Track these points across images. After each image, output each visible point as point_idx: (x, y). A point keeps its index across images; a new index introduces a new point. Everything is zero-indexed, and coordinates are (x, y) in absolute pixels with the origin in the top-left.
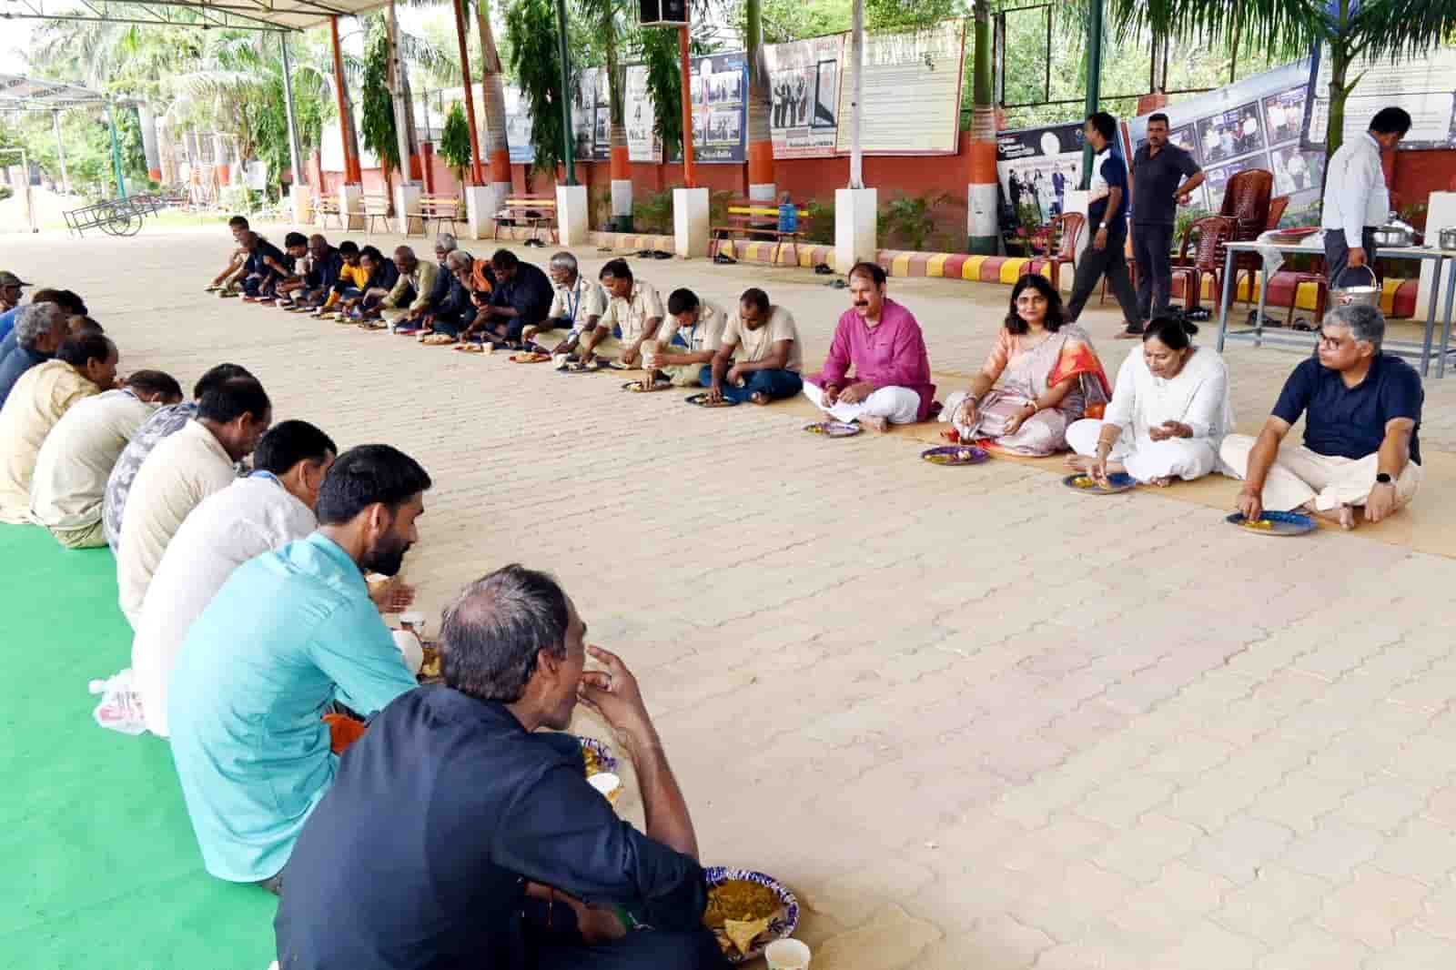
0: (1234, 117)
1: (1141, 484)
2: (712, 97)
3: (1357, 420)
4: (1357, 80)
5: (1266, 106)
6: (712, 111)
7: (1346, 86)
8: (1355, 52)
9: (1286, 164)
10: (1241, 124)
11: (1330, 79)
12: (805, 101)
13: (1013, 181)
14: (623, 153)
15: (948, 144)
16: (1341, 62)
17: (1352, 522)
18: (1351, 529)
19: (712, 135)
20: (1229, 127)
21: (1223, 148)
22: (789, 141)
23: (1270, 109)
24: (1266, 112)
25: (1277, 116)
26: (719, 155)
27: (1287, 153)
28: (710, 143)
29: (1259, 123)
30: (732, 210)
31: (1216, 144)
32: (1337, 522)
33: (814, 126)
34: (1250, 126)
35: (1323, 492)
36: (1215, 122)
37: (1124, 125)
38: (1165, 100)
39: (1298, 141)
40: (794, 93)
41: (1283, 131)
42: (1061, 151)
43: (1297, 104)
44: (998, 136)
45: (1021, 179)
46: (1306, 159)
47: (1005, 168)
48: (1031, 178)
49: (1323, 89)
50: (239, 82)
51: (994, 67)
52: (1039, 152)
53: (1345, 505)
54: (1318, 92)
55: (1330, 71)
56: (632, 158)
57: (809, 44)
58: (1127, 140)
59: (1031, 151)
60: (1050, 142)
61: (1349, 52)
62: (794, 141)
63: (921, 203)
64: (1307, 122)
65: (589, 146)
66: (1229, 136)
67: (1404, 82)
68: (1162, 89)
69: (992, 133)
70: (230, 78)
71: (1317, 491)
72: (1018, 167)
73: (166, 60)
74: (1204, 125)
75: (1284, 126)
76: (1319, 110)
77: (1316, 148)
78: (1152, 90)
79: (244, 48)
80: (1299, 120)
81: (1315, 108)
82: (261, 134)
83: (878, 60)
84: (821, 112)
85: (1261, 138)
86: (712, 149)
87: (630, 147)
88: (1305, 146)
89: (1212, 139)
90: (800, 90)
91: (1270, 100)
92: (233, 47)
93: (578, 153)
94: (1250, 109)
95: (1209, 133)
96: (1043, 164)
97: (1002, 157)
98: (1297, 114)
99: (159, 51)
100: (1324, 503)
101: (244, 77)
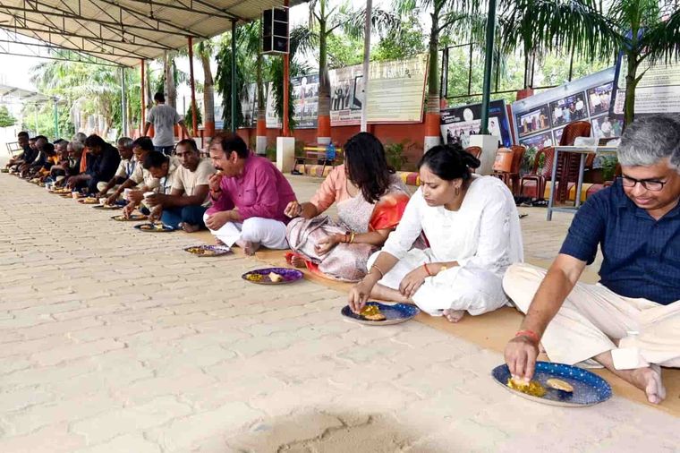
0: (570, 101)
1: (426, 315)
2: (306, 96)
3: (669, 254)
4: (643, 74)
5: (589, 93)
6: (306, 102)
7: (636, 77)
8: (642, 58)
9: (600, 126)
10: (574, 104)
11: (626, 74)
12: (348, 97)
13: (449, 136)
14: (264, 123)
15: (417, 118)
16: (633, 65)
17: (662, 393)
18: (661, 402)
19: (305, 114)
20: (568, 106)
21: (564, 117)
22: (341, 117)
23: (591, 96)
24: (589, 98)
25: (595, 100)
26: (308, 124)
27: (601, 121)
28: (304, 118)
29: (585, 103)
30: (305, 148)
31: (560, 116)
32: (641, 387)
33: (353, 109)
34: (580, 105)
35: (621, 343)
36: (560, 103)
37: (509, 106)
38: (532, 93)
39: (607, 113)
40: (344, 93)
41: (599, 108)
42: (474, 119)
43: (607, 93)
44: (441, 111)
45: (453, 135)
46: (612, 123)
47: (445, 128)
48: (459, 133)
49: (622, 83)
50: (105, 91)
51: (442, 77)
52: (462, 120)
53: (652, 365)
54: (619, 86)
55: (627, 69)
56: (267, 126)
57: (353, 68)
58: (510, 115)
59: (458, 119)
60: (468, 114)
61: (638, 58)
62: (343, 117)
63: (401, 147)
64: (612, 102)
65: (251, 120)
66: (567, 111)
67: (671, 78)
68: (531, 87)
69: (438, 109)
70: (101, 89)
71: (615, 341)
72: (450, 128)
73: (77, 80)
74: (554, 105)
75: (599, 105)
76: (620, 96)
77: (618, 116)
78: (525, 87)
79: (108, 76)
80: (608, 102)
81: (617, 94)
82: (116, 116)
83: (385, 76)
84: (357, 102)
85: (586, 112)
86: (305, 122)
87: (267, 121)
88: (612, 117)
89: (558, 113)
90: (346, 91)
91: (591, 91)
92: (102, 75)
93: (246, 124)
94: (580, 96)
95: (556, 109)
96: (465, 126)
97: (443, 123)
98: (607, 98)
99: (74, 77)
100: (624, 359)
101: (107, 89)
